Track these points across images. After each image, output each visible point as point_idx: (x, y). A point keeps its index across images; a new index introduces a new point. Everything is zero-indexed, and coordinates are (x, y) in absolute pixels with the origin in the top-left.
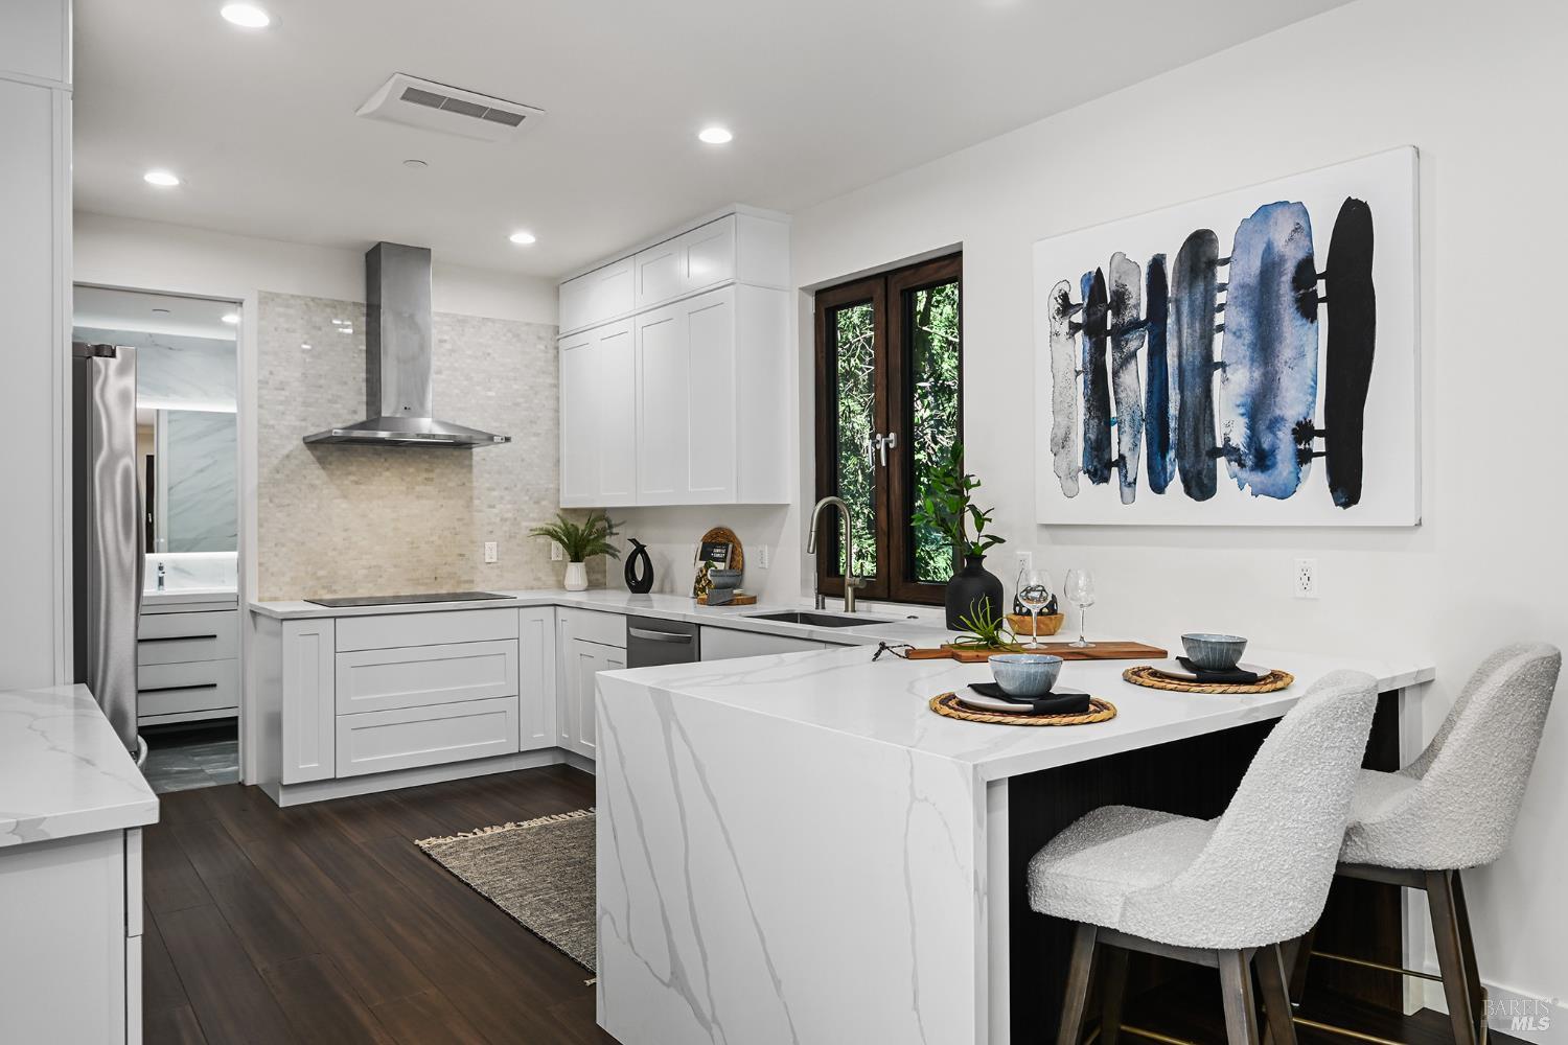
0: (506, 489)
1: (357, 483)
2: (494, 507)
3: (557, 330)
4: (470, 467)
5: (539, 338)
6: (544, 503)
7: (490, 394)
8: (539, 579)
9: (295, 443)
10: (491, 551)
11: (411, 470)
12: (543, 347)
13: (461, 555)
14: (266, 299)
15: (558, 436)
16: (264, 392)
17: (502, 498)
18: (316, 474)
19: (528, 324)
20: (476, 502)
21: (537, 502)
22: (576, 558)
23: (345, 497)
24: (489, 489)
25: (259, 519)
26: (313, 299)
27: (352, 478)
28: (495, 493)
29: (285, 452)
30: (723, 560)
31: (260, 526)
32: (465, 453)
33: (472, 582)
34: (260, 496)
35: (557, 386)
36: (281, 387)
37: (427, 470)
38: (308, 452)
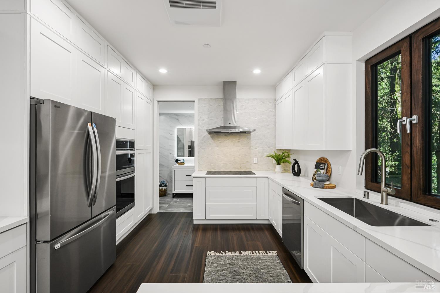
0: (260, 144)
1: (221, 143)
2: (256, 149)
3: (275, 100)
4: (250, 138)
5: (270, 102)
6: (271, 148)
7: (256, 119)
8: (269, 168)
9: (207, 133)
10: (256, 161)
11: (234, 139)
12: (271, 105)
13: (247, 161)
14: (200, 100)
15: (275, 129)
16: (199, 122)
17: (259, 146)
18: (211, 140)
19: (267, 99)
20: (252, 147)
21: (269, 147)
22: (279, 163)
23: (218, 146)
24: (255, 144)
25: (198, 152)
26: (210, 99)
27: (219, 142)
28: (257, 145)
29: (204, 136)
30: (323, 169)
31: (198, 153)
32: (249, 134)
33: (250, 168)
34: (198, 146)
35: (275, 115)
36: (203, 120)
37: (238, 139)
38: (209, 136)
